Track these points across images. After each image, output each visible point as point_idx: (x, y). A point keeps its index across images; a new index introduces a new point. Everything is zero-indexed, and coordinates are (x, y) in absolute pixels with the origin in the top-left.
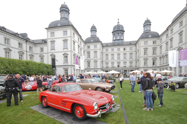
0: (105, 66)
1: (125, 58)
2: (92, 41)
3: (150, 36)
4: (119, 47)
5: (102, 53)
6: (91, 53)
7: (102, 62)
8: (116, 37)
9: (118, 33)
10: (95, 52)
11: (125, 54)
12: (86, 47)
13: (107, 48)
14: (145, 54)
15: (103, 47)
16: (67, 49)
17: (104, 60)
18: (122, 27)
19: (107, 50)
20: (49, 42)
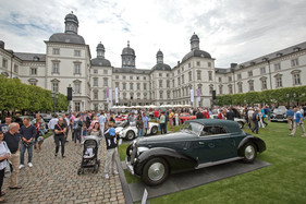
1: (138, 88)
2: (101, 64)
4: (131, 75)
6: (99, 80)
8: (126, 62)
9: (129, 58)
10: (106, 79)
11: (138, 84)
13: (117, 74)
15: (113, 72)
16: (80, 74)
18: (133, 51)
19: (117, 77)
20: (49, 61)
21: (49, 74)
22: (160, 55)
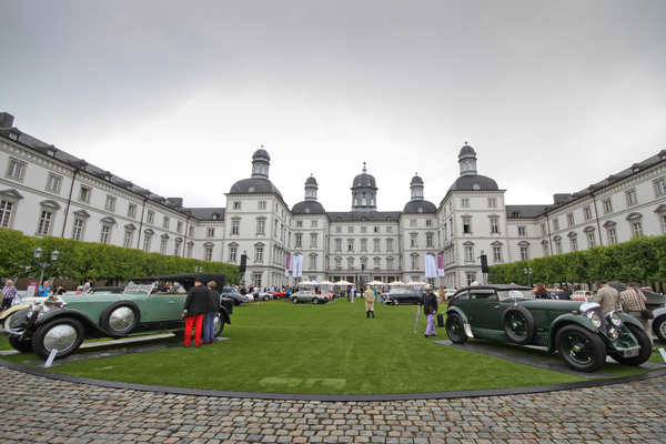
0: (333, 265)
1: (377, 249)
2: (307, 211)
3: (421, 210)
4: (364, 224)
5: (328, 237)
6: (303, 237)
7: (327, 257)
8: (359, 201)
9: (364, 193)
10: (314, 235)
11: (377, 240)
12: (294, 222)
13: (339, 225)
14: (413, 245)
15: (330, 222)
16: (263, 234)
17: (332, 251)
18: (372, 180)
19: (339, 230)
20: (228, 219)
21: (227, 236)
22: (417, 183)
